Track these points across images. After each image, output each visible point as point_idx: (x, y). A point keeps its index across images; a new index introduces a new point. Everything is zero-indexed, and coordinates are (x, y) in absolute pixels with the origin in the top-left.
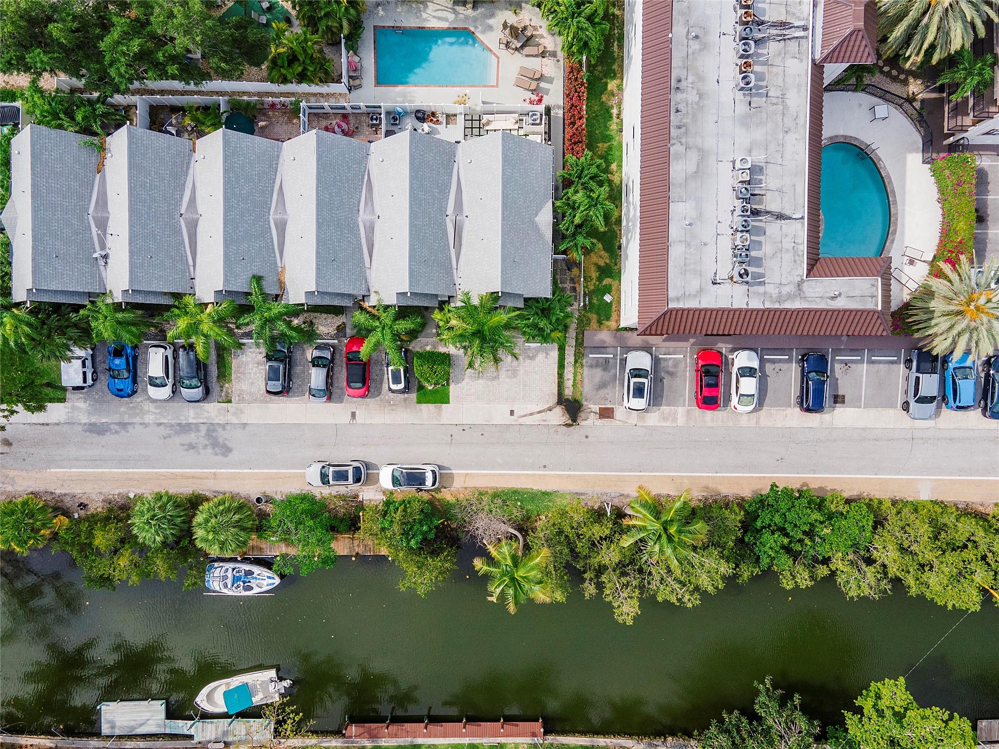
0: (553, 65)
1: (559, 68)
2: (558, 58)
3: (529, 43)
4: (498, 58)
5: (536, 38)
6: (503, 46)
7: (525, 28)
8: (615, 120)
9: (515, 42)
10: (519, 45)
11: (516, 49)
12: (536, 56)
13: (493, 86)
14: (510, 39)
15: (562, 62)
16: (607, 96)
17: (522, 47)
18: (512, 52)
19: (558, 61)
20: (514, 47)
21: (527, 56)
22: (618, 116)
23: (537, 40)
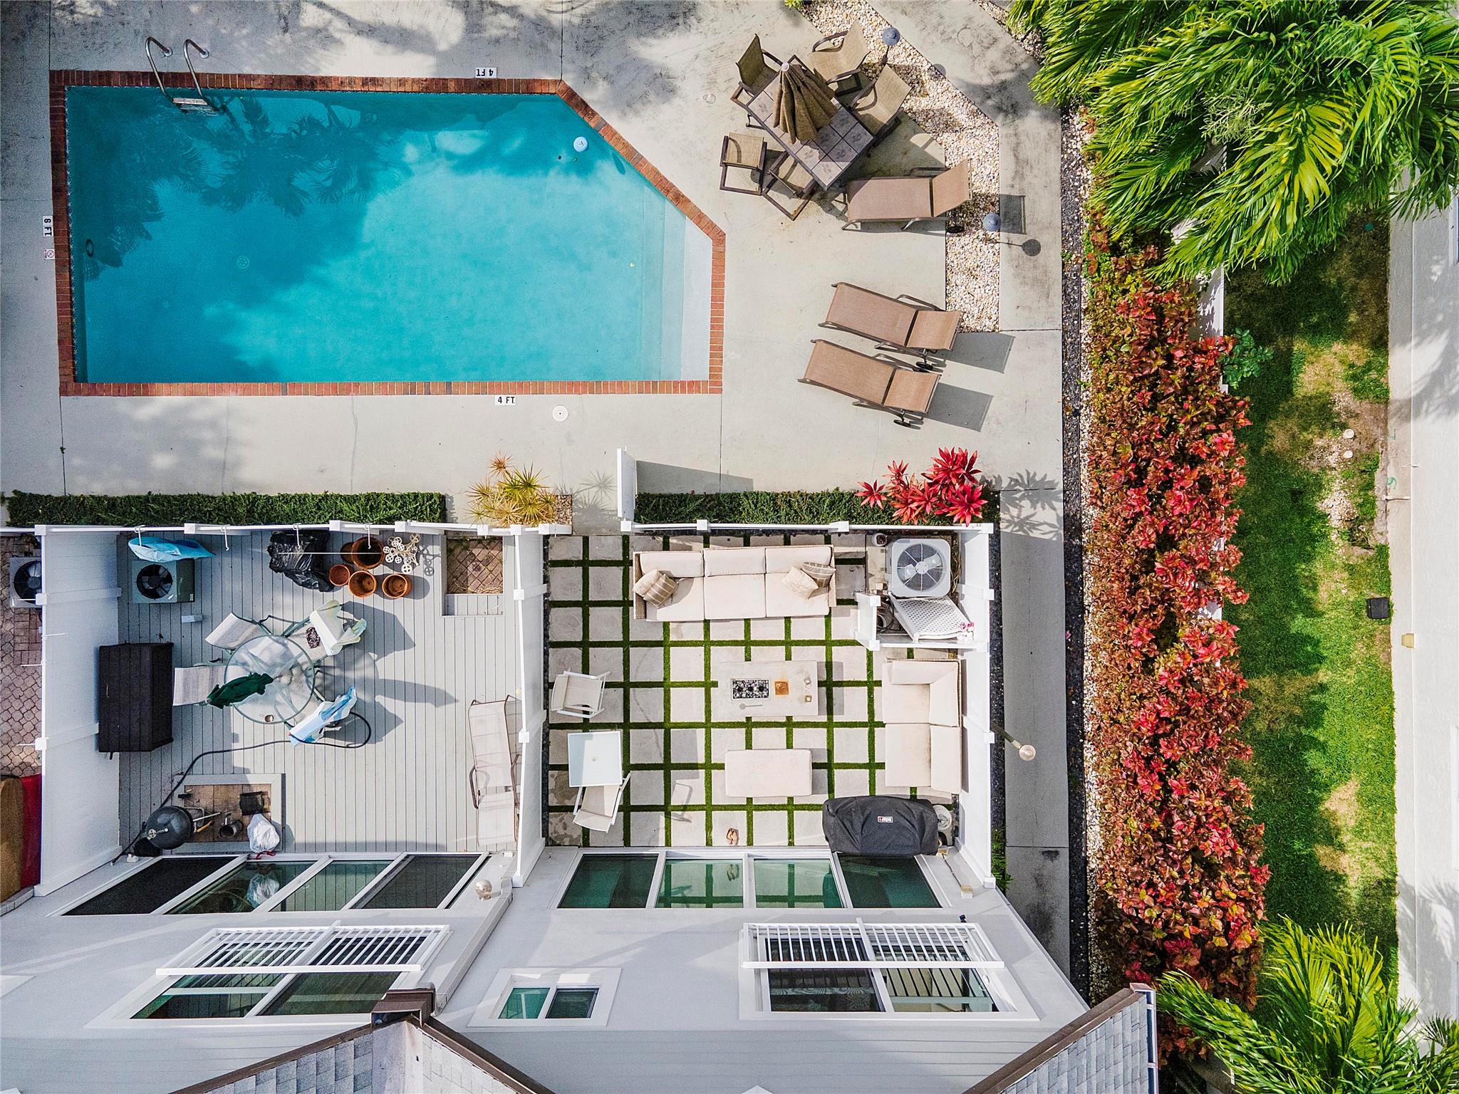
0: (1005, 270)
1: (1040, 283)
2: (1032, 232)
3: (880, 157)
4: (719, 238)
5: (918, 128)
6: (739, 178)
7: (859, 82)
8: (1338, 548)
9: (809, 154)
10: (829, 172)
11: (815, 192)
12: (922, 226)
13: (693, 386)
14: (780, 139)
15: (1052, 255)
16: (1292, 424)
17: (846, 183)
18: (792, 204)
19: (1032, 248)
20: (801, 179)
21: (869, 225)
22: (1357, 528)
23: (918, 140)
